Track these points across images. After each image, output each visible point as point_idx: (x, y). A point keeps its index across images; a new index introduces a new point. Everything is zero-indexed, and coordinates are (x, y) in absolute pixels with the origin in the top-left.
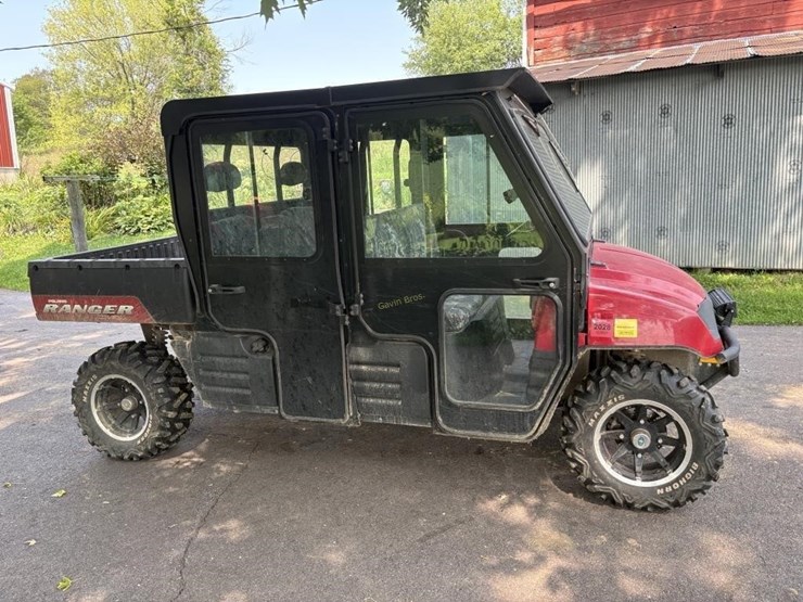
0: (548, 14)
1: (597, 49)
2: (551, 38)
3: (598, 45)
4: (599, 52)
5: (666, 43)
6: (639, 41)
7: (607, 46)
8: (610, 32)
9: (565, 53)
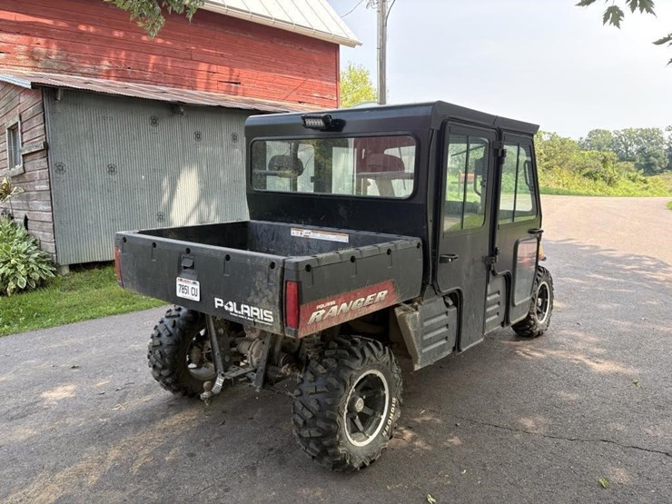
0: (11, 21)
1: (65, 68)
2: (14, 44)
3: (64, 64)
4: (66, 71)
5: (118, 78)
6: (100, 70)
7: (73, 67)
8: (75, 56)
9: (30, 63)
